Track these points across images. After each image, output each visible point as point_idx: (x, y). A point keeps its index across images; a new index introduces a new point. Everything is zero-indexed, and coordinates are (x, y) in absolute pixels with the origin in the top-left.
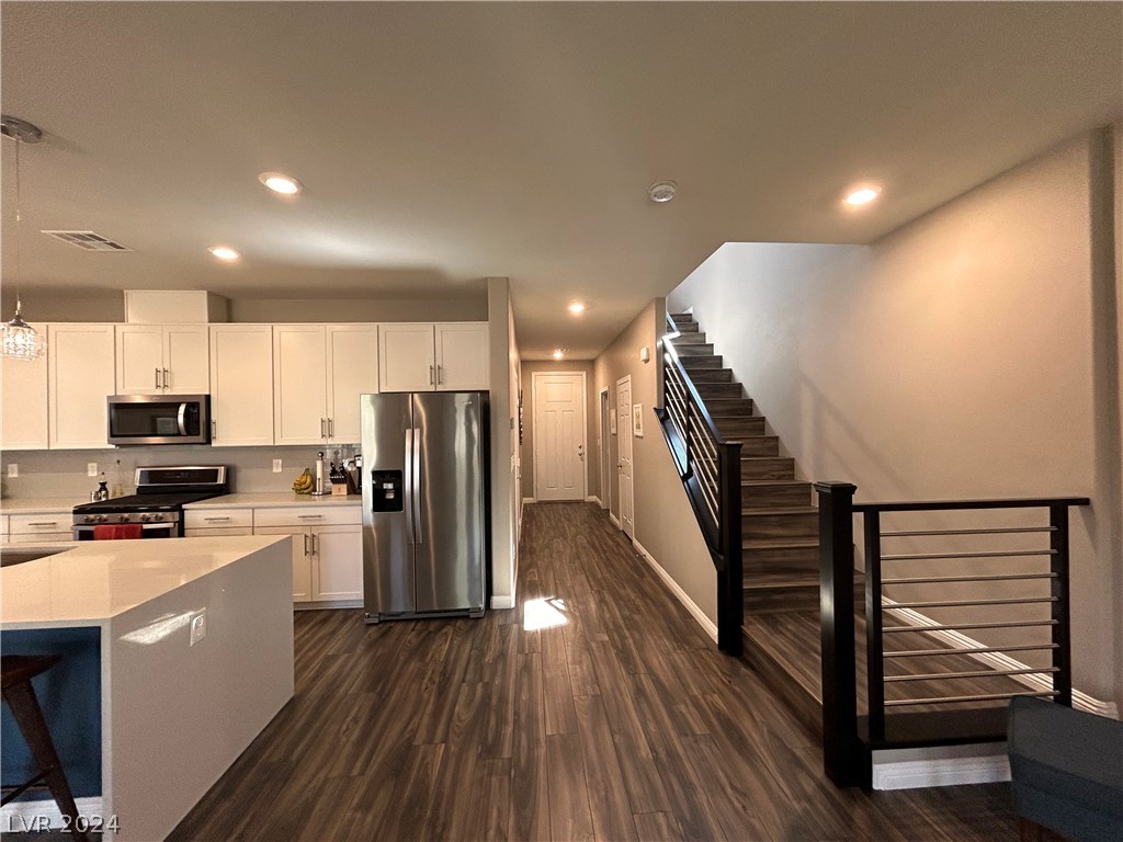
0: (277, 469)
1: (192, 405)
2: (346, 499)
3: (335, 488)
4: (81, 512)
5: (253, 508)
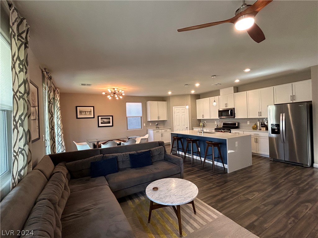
0: (248, 123)
1: (231, 110)
2: (265, 131)
3: (262, 128)
4: (215, 129)
5: (243, 131)
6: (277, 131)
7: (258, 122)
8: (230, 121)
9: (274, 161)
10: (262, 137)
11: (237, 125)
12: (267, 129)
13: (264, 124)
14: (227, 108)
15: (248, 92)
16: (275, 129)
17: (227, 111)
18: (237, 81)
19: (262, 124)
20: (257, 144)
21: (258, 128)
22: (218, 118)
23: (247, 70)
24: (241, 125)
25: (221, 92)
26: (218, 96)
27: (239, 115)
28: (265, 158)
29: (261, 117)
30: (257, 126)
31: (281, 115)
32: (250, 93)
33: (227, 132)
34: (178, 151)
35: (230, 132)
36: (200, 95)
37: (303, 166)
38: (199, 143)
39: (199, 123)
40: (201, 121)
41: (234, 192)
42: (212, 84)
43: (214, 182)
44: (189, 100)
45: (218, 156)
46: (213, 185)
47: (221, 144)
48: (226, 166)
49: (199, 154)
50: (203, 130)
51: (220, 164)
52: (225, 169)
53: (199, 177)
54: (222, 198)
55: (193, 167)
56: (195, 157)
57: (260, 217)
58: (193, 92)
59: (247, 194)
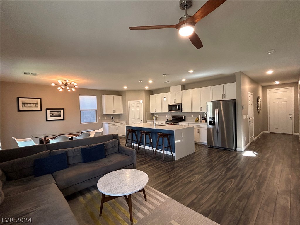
0: (192, 117)
1: (179, 105)
2: (204, 123)
3: (202, 121)
4: (166, 122)
5: (188, 123)
6: (213, 123)
7: (200, 116)
8: (178, 115)
9: (211, 147)
10: (202, 128)
11: (183, 119)
12: (206, 122)
13: (204, 118)
14: (176, 103)
15: (192, 90)
16: (212, 121)
17: (175, 106)
18: (184, 80)
19: (202, 118)
20: (199, 134)
21: (200, 121)
22: (168, 111)
23: (191, 71)
24: (187, 118)
25: (171, 89)
26: (168, 93)
27: (185, 110)
28: (205, 145)
29: (202, 112)
30: (199, 120)
31: (216, 109)
32: (194, 90)
33: (175, 124)
34: (132, 143)
35: (178, 125)
36: (153, 91)
37: (230, 150)
38: (152, 135)
39: (152, 116)
40: (154, 114)
41: (180, 176)
42: (163, 82)
43: (164, 170)
44: (143, 95)
45: (168, 145)
46: (162, 172)
47: (170, 135)
48: (174, 154)
49: (151, 145)
50: (155, 123)
51: (169, 153)
52: (173, 157)
53: (150, 166)
54: (170, 183)
55: (146, 157)
56: (148, 148)
57: (199, 195)
58: (147, 88)
59: (190, 177)
